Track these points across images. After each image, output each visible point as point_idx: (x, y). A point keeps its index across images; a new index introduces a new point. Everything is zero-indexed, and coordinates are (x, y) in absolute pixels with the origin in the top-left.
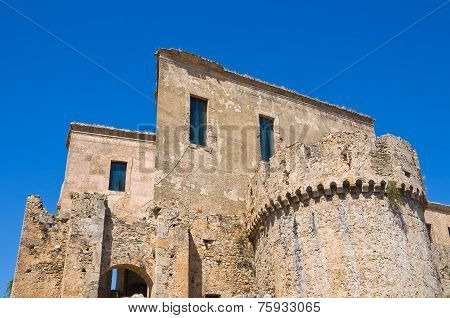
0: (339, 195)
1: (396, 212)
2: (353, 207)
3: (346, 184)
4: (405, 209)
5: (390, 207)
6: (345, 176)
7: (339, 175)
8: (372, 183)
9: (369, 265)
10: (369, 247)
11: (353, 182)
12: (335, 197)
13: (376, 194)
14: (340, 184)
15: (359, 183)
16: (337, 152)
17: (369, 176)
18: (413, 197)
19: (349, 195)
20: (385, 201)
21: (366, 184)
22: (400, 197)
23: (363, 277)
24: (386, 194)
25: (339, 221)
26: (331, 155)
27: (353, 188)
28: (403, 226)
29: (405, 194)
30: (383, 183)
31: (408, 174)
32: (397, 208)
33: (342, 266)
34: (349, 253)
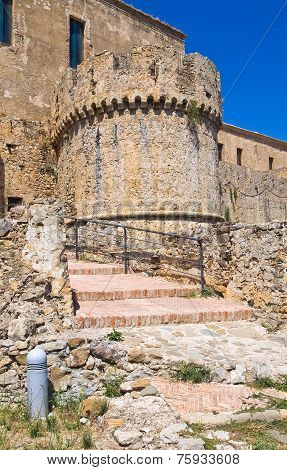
0: (142, 109)
1: (193, 130)
2: (154, 123)
3: (150, 99)
4: (201, 128)
5: (188, 125)
6: (150, 91)
7: (145, 90)
8: (174, 100)
9: (163, 177)
10: (164, 162)
11: (157, 98)
12: (139, 111)
13: (177, 111)
14: (144, 99)
15: (162, 99)
16: (145, 66)
17: (173, 93)
18: (211, 117)
19: (152, 111)
20: (184, 119)
21: (168, 101)
22: (198, 116)
23: (155, 187)
24: (186, 113)
25: (140, 135)
26: (139, 69)
27: (156, 104)
28: (197, 145)
29: (203, 114)
30: (185, 102)
31: (208, 95)
32: (194, 126)
33: (138, 177)
34: (146, 165)
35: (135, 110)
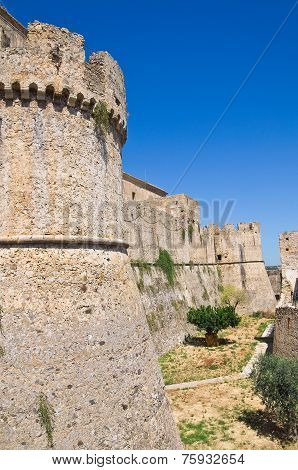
0: (39, 101)
1: (100, 137)
2: (54, 121)
3: (50, 90)
4: (110, 138)
5: (95, 130)
6: (49, 81)
7: (43, 77)
8: (80, 96)
9: (62, 191)
10: (65, 171)
11: (59, 90)
12: (33, 104)
13: (83, 111)
14: (42, 88)
15: (66, 92)
16: (45, 49)
17: (79, 88)
19: (50, 105)
20: (91, 122)
21: (73, 96)
22: (105, 121)
23: (52, 204)
24: (93, 116)
25: (33, 134)
26: (37, 50)
27: (57, 97)
28: (105, 155)
29: (112, 121)
30: (93, 102)
31: (118, 102)
32: (102, 133)
33: (28, 189)
34: (41, 173)
35: (30, 101)
